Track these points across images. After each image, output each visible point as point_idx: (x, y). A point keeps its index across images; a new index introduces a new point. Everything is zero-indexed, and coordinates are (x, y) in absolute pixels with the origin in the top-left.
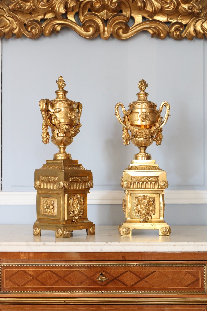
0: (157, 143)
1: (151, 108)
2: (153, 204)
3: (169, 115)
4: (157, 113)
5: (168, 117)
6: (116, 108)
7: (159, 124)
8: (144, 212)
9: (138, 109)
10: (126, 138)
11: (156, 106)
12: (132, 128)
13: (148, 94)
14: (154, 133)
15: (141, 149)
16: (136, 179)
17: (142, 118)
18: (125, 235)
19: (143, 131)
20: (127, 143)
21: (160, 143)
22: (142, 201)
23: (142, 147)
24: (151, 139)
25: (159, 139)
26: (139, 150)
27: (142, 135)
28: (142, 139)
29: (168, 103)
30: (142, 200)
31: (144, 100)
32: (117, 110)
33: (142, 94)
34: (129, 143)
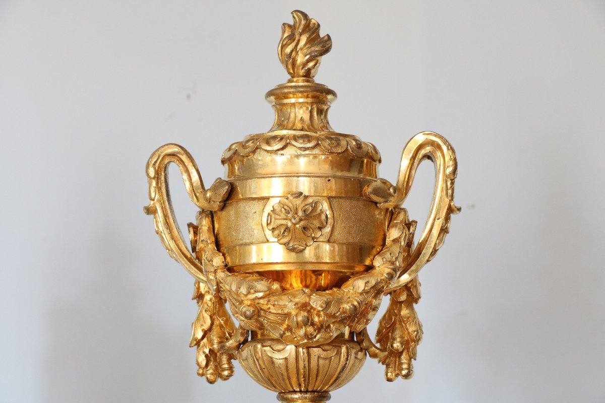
0: (388, 366)
1: (349, 170)
3: (450, 210)
4: (375, 198)
5: (447, 218)
6: (148, 175)
7: (393, 263)
9: (271, 176)
10: (211, 342)
11: (373, 158)
12: (234, 288)
13: (330, 92)
14: (360, 314)
17: (287, 229)
19: (291, 308)
21: (405, 366)
23: (295, 392)
24: (344, 349)
25: (397, 345)
27: (289, 329)
28: (291, 348)
29: (446, 142)
31: (311, 127)
32: (154, 183)
33: (294, 93)
34: (231, 369)
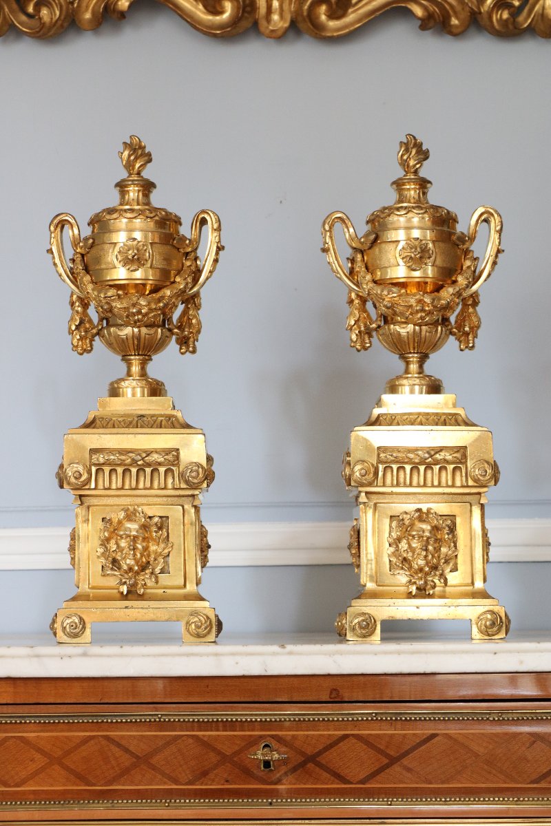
0: (460, 342)
1: (441, 226)
2: (450, 536)
3: (499, 251)
4: (458, 242)
5: (496, 256)
6: (324, 229)
7: (468, 279)
8: (421, 562)
9: (396, 229)
10: (359, 327)
11: (455, 220)
12: (379, 292)
13: (430, 182)
14: (448, 307)
15: (408, 363)
16: (392, 455)
17: (411, 258)
18: (361, 639)
19: (413, 301)
20: (363, 342)
21: (471, 342)
22: (415, 528)
23: (411, 353)
24: (439, 328)
25: (467, 329)
26: (401, 365)
27: (411, 314)
28: (410, 327)
29: (496, 211)
30: (412, 525)
31: (419, 201)
32: (328, 234)
33: (408, 183)
34: (370, 342)
